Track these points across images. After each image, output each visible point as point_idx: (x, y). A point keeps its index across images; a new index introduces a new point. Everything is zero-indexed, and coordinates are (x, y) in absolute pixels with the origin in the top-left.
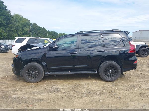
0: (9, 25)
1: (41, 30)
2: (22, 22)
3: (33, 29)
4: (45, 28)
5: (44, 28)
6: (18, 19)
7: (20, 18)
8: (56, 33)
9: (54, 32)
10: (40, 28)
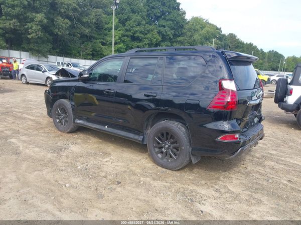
0: (179, 39)
1: (243, 47)
2: (204, 32)
3: (225, 46)
4: (254, 45)
5: (251, 45)
6: (198, 27)
7: (202, 25)
8: (281, 56)
9: (276, 53)
10: (242, 43)
